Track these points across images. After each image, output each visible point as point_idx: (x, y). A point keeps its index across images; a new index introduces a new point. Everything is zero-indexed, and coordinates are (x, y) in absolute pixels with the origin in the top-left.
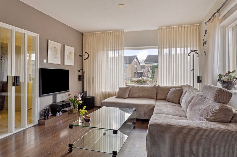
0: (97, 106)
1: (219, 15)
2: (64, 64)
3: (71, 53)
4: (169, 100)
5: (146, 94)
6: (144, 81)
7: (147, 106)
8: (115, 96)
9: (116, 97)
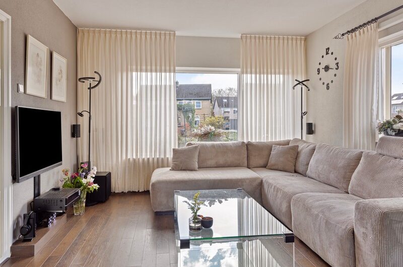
0: (116, 192)
1: (378, 27)
2: (51, 98)
3: (61, 71)
4: (274, 167)
5: (230, 158)
6: (215, 135)
7: (248, 181)
8: (168, 166)
9: (170, 168)
